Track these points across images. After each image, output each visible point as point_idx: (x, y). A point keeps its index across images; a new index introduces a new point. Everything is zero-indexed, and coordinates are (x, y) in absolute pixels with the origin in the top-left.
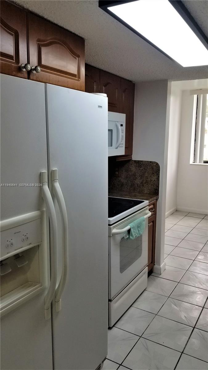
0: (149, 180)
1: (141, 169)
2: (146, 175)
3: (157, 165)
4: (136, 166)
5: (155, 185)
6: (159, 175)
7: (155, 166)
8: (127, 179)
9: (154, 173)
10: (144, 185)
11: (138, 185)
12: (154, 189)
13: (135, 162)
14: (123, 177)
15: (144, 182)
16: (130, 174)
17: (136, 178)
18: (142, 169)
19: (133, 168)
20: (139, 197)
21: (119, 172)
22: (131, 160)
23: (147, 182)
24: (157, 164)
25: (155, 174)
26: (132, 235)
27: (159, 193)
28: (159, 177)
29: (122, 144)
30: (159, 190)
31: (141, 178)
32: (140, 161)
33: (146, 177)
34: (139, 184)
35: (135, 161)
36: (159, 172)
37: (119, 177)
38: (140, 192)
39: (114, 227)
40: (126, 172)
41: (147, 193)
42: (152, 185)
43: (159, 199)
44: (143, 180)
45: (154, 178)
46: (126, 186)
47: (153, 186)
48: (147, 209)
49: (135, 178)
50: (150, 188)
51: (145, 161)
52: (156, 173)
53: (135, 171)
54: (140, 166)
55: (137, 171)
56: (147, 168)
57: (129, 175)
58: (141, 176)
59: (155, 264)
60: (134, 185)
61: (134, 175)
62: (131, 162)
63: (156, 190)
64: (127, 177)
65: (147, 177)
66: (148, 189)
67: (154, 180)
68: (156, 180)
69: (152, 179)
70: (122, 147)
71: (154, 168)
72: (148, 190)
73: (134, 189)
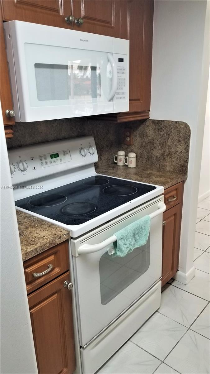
0: (173, 150)
1: (162, 133)
2: (169, 142)
3: (185, 128)
4: (155, 129)
5: (182, 159)
6: (189, 143)
7: (183, 128)
8: (142, 148)
9: (181, 141)
10: (166, 158)
11: (157, 157)
12: (180, 165)
13: (153, 123)
14: (137, 145)
15: (166, 155)
16: (147, 140)
17: (155, 147)
18: (164, 134)
19: (150, 132)
20: (154, 179)
21: (132, 139)
22: (147, 119)
23: (170, 154)
24: (186, 126)
25: (183, 142)
26: (120, 250)
27: (187, 172)
28: (188, 146)
29: (123, 93)
30: (187, 167)
31: (162, 148)
32: (161, 120)
33: (168, 146)
34: (159, 157)
35: (154, 121)
36: (189, 140)
37: (131, 145)
38: (159, 168)
39: (82, 242)
40: (141, 137)
41: (169, 171)
42: (177, 158)
43: (187, 181)
44: (164, 151)
45: (181, 148)
46: (141, 159)
47: (180, 160)
48: (160, 200)
49: (153, 148)
50: (174, 164)
51: (168, 121)
52: (184, 139)
53: (153, 136)
54: (160, 130)
55: (156, 137)
56: (171, 132)
57: (144, 143)
58: (161, 145)
59: (179, 269)
60: (151, 157)
61: (152, 143)
62: (147, 123)
63: (183, 166)
64: (141, 146)
65: (170, 146)
66: (172, 165)
67: (181, 152)
68: (183, 151)
69: (177, 150)
70: (124, 98)
71: (182, 131)
72: (172, 167)
73: (152, 164)
